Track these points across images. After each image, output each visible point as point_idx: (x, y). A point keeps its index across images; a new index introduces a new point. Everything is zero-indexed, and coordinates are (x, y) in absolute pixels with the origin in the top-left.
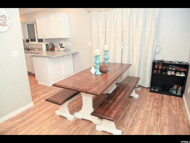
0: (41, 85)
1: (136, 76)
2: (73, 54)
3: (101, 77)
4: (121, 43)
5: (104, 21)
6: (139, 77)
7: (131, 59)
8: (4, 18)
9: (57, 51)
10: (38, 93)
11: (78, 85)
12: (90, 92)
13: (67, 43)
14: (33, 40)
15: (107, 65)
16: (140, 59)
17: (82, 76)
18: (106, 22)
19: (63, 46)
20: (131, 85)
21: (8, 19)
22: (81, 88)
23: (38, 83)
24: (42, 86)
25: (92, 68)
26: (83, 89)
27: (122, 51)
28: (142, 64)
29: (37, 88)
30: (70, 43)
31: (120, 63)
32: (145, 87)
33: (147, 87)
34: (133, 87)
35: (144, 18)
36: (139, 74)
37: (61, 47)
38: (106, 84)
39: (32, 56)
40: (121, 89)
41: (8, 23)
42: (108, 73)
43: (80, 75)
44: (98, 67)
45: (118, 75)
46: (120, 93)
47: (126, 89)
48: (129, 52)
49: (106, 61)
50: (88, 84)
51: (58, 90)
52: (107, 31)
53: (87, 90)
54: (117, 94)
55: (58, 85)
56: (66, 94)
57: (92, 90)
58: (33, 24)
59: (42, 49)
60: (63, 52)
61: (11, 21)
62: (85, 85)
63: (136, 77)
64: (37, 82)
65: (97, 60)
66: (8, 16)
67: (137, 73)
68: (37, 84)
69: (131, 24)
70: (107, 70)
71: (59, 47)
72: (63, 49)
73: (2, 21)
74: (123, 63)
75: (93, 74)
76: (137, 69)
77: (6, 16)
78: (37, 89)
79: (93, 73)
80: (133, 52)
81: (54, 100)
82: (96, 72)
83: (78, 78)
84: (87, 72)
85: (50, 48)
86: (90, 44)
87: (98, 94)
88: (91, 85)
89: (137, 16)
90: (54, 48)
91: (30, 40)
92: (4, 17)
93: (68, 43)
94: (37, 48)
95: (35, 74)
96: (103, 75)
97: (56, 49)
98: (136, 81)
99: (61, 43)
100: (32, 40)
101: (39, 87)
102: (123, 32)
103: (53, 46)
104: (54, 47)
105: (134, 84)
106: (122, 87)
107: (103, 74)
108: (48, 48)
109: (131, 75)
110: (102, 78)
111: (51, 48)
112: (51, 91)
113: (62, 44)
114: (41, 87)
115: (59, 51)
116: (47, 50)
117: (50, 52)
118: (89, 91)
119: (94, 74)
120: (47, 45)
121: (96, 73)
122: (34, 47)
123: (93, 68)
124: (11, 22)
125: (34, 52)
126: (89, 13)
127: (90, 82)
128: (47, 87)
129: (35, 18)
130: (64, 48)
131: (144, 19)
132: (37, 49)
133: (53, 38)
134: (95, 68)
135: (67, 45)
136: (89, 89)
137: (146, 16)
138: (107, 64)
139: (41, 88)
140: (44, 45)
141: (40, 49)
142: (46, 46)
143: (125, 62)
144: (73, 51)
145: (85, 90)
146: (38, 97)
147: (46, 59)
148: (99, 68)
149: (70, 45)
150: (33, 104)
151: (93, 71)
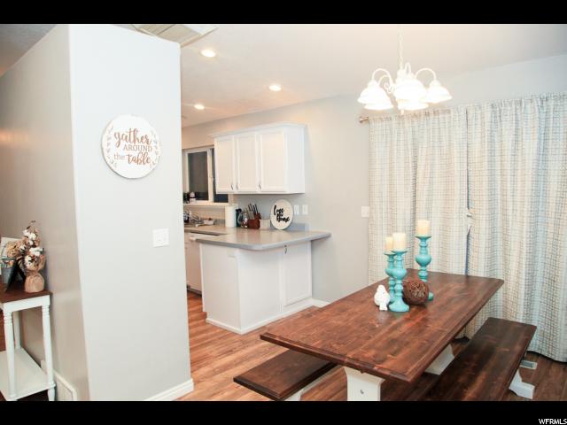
0: (214, 327)
1: (520, 319)
2: (312, 241)
3: (408, 320)
4: (466, 212)
5: (410, 147)
6: (529, 323)
7: (500, 260)
8: (145, 145)
9: (268, 230)
10: (207, 350)
11: (338, 344)
12: (380, 371)
13: (297, 207)
14: (201, 195)
15: (424, 280)
16: (532, 264)
17: (349, 315)
18: (415, 150)
19: (285, 215)
20: (507, 350)
21: (153, 145)
22: (350, 355)
23: (208, 319)
24: (218, 331)
25: (378, 290)
26: (356, 357)
27: (468, 236)
28: (539, 279)
29: (205, 335)
30: (305, 207)
31: (464, 274)
32: (553, 357)
33: (561, 360)
34: (514, 357)
35: (541, 134)
36: (529, 313)
37: (279, 219)
38: (429, 347)
39: (198, 241)
40: (473, 364)
41: (151, 155)
42: (431, 308)
43: (343, 310)
44: (399, 287)
45: (464, 315)
46: (472, 379)
47: (492, 363)
48: (492, 238)
49: (423, 268)
50: (372, 340)
51: (264, 347)
52: (420, 176)
53: (370, 361)
54: (462, 380)
55: (277, 339)
56: (296, 365)
57: (385, 365)
58: (205, 153)
59: (224, 222)
60: (285, 233)
61: (159, 150)
62: (361, 345)
63: (521, 321)
64: (205, 316)
65: (394, 267)
66: (154, 139)
67: (521, 310)
68: (205, 323)
69: (497, 153)
70: (426, 299)
71: (274, 218)
72: (283, 225)
73: (138, 152)
74: (472, 273)
75: (381, 309)
76: (522, 296)
77: (150, 138)
78: (204, 339)
79: (383, 307)
80: (505, 240)
81: (260, 381)
82: (390, 303)
83: (336, 321)
84: (362, 302)
85: (246, 220)
86: (365, 211)
87: (409, 380)
88: (380, 344)
89: (517, 129)
90: (259, 222)
91: (192, 195)
92: (144, 140)
93: (301, 208)
94: (210, 219)
95: (201, 292)
96: (415, 313)
97: (264, 224)
98: (522, 337)
99: (278, 208)
100: (198, 197)
101: (209, 334)
102: (471, 179)
103: (255, 214)
104: (258, 217)
105: (518, 348)
106: (475, 357)
107: (414, 309)
108: (242, 220)
109: (500, 316)
110: (414, 323)
111: (250, 220)
112: (244, 348)
113: (281, 211)
114: (215, 335)
115: (273, 229)
116: (238, 225)
117: (246, 233)
118: (375, 368)
119: (386, 309)
120: (238, 211)
121: (391, 306)
122: (202, 215)
123: (381, 288)
124: (159, 153)
125: (201, 229)
126: (364, 123)
127: (377, 336)
128: (235, 334)
129: (213, 138)
130: (289, 223)
131: (540, 139)
132: (211, 222)
133: (259, 191)
134: (388, 290)
135: (297, 213)
136: (377, 359)
137: (546, 127)
138: (427, 277)
139: (216, 338)
140: (229, 212)
141: (220, 222)
142: (237, 215)
143: (479, 270)
144: (315, 230)
145: (364, 363)
146: (206, 364)
147: (237, 252)
148: (402, 292)
149: (305, 212)
150: (192, 384)
151: (382, 297)
